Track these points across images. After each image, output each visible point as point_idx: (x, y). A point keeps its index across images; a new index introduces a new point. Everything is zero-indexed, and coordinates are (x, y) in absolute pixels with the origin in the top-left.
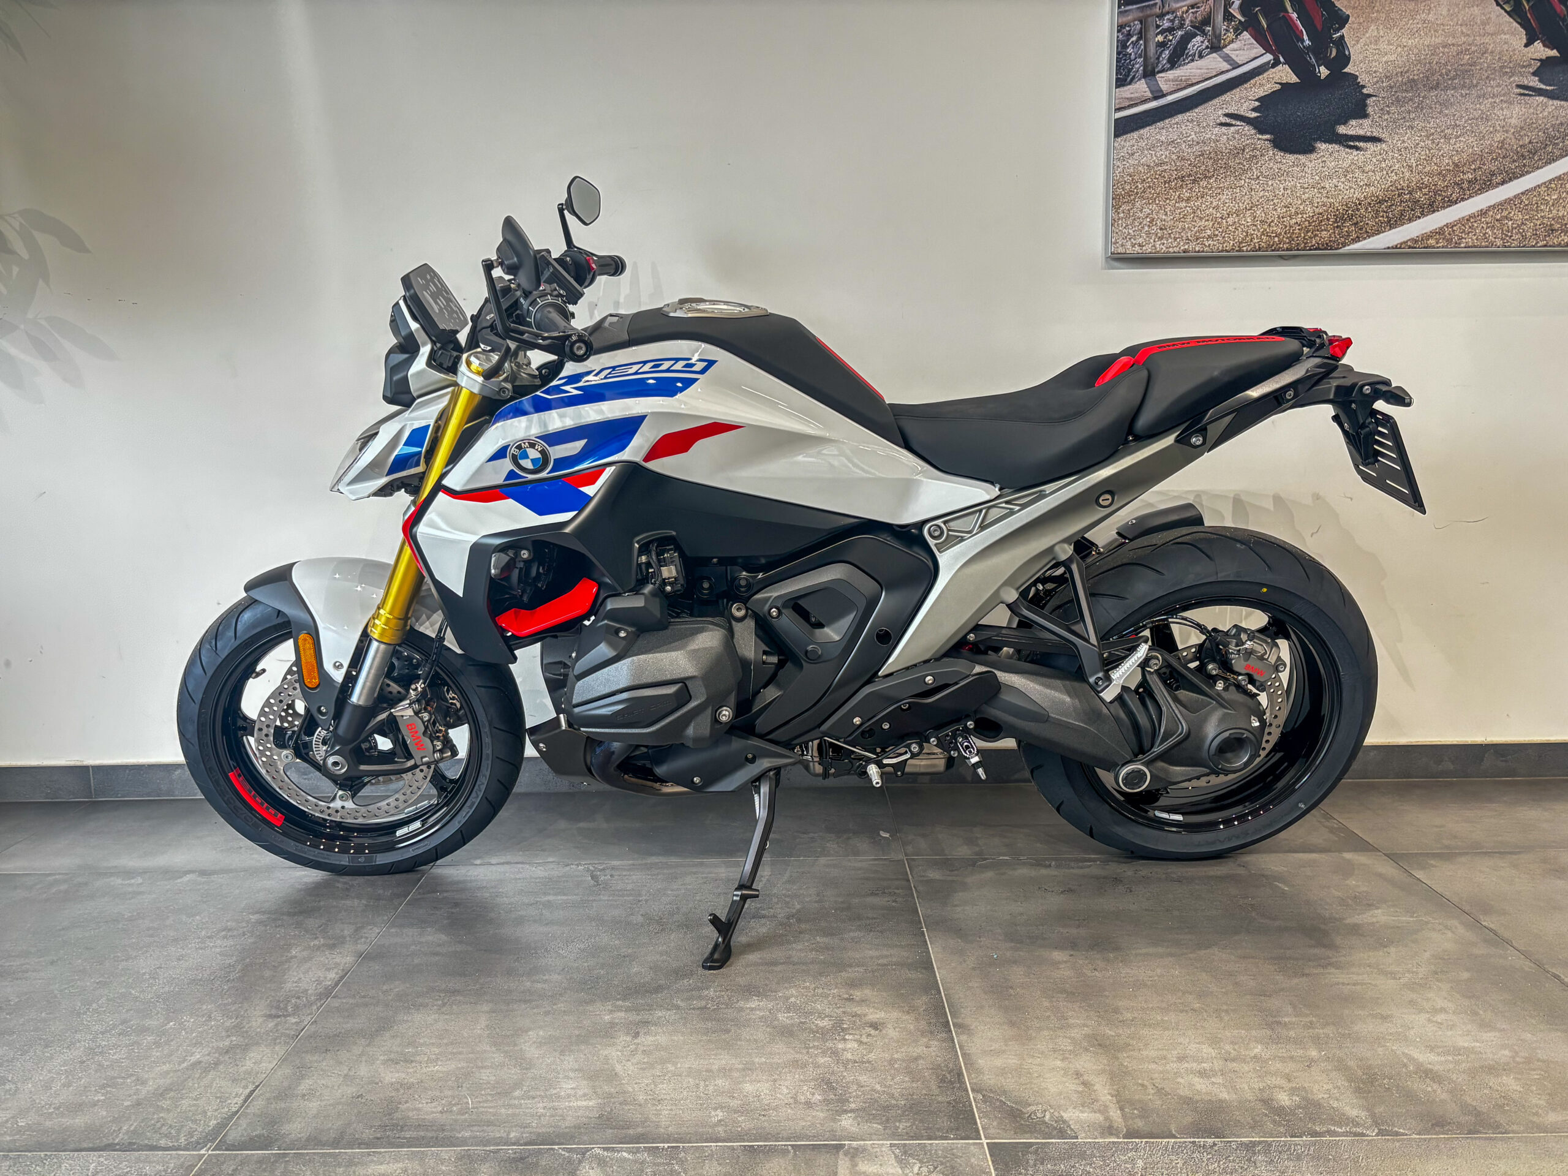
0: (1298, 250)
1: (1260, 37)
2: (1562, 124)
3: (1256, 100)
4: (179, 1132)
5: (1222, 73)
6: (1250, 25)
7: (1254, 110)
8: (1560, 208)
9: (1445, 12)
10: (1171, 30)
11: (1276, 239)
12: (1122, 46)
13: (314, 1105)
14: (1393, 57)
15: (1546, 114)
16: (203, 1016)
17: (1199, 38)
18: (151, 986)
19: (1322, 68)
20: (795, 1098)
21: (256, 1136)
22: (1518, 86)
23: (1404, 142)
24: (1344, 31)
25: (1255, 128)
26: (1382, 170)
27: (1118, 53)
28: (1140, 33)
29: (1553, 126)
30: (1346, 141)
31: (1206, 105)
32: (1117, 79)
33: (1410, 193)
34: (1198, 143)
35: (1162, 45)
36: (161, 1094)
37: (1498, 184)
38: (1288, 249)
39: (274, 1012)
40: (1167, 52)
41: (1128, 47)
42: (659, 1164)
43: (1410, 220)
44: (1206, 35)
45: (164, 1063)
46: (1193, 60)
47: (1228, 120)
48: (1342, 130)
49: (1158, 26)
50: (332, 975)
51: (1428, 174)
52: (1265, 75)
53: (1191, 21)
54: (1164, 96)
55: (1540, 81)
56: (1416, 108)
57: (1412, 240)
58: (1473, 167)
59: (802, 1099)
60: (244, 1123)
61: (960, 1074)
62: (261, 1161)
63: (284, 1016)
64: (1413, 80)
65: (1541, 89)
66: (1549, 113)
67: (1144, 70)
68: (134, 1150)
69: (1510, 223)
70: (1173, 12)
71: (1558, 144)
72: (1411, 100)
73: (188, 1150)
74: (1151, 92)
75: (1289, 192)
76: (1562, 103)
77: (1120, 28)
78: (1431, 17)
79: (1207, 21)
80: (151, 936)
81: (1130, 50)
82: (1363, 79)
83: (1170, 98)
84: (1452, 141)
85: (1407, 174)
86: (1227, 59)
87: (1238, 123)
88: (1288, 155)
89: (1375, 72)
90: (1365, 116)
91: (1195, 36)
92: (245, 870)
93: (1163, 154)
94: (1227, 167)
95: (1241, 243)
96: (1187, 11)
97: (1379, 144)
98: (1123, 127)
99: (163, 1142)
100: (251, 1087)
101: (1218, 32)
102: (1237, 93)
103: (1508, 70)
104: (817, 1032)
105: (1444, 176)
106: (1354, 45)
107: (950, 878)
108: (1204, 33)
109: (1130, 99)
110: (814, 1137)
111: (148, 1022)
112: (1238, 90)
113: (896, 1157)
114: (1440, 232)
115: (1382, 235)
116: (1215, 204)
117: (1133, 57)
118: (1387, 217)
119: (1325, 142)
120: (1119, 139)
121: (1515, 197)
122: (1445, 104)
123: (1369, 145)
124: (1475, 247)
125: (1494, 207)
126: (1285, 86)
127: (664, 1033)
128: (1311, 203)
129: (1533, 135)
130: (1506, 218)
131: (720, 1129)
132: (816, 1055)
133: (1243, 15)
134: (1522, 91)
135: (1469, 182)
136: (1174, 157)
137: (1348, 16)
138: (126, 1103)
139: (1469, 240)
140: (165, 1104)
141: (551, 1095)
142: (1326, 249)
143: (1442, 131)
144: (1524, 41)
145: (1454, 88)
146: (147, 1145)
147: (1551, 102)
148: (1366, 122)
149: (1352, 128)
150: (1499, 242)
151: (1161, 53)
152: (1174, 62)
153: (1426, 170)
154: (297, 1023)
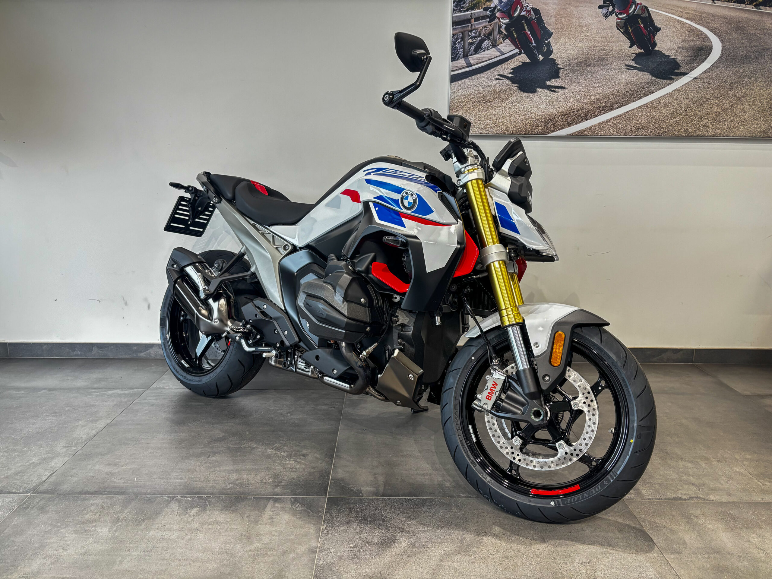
0: (529, 134)
1: (513, 42)
2: (644, 82)
3: (511, 69)
4: (21, 487)
5: (497, 57)
6: (509, 36)
7: (511, 73)
8: (643, 119)
9: (595, 32)
10: (475, 37)
11: (520, 130)
12: (454, 44)
13: (75, 479)
14: (571, 52)
15: (638, 78)
16: (38, 446)
17: (487, 41)
18: (20, 434)
19: (540, 56)
20: (262, 482)
21: (50, 489)
22: (626, 65)
23: (575, 89)
24: (550, 40)
25: (511, 81)
26: (565, 101)
27: (452, 47)
28: (462, 38)
29: (641, 83)
30: (551, 88)
31: (490, 70)
32: (452, 58)
33: (577, 111)
34: (486, 87)
35: (471, 44)
36: (17, 474)
37: (616, 108)
38: (524, 134)
39: (67, 445)
40: (473, 47)
41: (456, 44)
42: (201, 502)
43: (577, 123)
44: (490, 40)
45: (20, 463)
46: (484, 51)
47: (499, 77)
48: (548, 83)
49: (469, 36)
50: (94, 432)
51: (585, 103)
52: (515, 58)
53: (484, 34)
54: (472, 66)
55: (635, 63)
56: (581, 74)
57: (577, 132)
58: (605, 100)
59: (264, 481)
60: (46, 485)
61: (329, 474)
62: (50, 498)
63: (71, 447)
64: (580, 62)
65: (636, 67)
66: (639, 77)
67: (463, 54)
68: (2, 493)
69: (620, 125)
70: (476, 30)
71: (642, 91)
72: (578, 70)
73: (23, 494)
74: (467, 64)
75: (525, 109)
76: (645, 73)
77: (453, 36)
78: (589, 34)
79: (491, 34)
80: (23, 415)
81: (457, 45)
82: (558, 61)
83: (474, 67)
84: (596, 89)
85: (576, 103)
86: (499, 50)
87: (504, 79)
88: (525, 94)
89: (563, 58)
90: (559, 77)
91: (485, 40)
92: (68, 389)
93: (472, 91)
94: (499, 98)
95: (505, 130)
96: (482, 29)
97: (564, 90)
98: (454, 79)
99: (14, 491)
100: (52, 472)
101: (495, 39)
102: (503, 66)
103: (622, 58)
104: (281, 457)
105: (592, 104)
106: (555, 46)
107: (361, 398)
108: (489, 39)
109: (457, 67)
110: (263, 494)
111: (16, 448)
112: (504, 64)
113: (291, 501)
114: (589, 129)
115: (564, 129)
116: (494, 113)
117: (458, 48)
118: (567, 121)
119: (541, 88)
120: (453, 84)
121: (623, 114)
122: (594, 73)
123: (560, 90)
124: (605, 135)
125: (613, 118)
126: (524, 63)
127: (220, 456)
128: (535, 114)
129: (631, 87)
130: (619, 123)
131: (229, 491)
132: (276, 466)
133: (506, 32)
134: (627, 67)
135: (603, 107)
136: (476, 92)
137: (552, 33)
138: (3, 477)
139: (602, 132)
140: (17, 477)
141: (168, 478)
142: (541, 134)
143: (592, 85)
144: (629, 45)
145: (598, 66)
146: (7, 492)
147: (640, 73)
148: (559, 80)
149: (553, 82)
150: (615, 134)
151: (471, 47)
152: (476, 51)
153: (584, 102)
154: (75, 450)
